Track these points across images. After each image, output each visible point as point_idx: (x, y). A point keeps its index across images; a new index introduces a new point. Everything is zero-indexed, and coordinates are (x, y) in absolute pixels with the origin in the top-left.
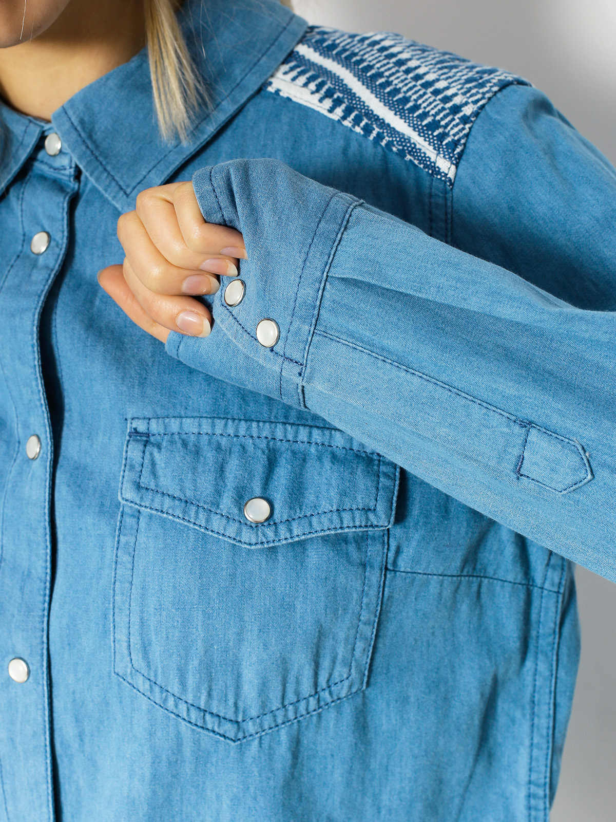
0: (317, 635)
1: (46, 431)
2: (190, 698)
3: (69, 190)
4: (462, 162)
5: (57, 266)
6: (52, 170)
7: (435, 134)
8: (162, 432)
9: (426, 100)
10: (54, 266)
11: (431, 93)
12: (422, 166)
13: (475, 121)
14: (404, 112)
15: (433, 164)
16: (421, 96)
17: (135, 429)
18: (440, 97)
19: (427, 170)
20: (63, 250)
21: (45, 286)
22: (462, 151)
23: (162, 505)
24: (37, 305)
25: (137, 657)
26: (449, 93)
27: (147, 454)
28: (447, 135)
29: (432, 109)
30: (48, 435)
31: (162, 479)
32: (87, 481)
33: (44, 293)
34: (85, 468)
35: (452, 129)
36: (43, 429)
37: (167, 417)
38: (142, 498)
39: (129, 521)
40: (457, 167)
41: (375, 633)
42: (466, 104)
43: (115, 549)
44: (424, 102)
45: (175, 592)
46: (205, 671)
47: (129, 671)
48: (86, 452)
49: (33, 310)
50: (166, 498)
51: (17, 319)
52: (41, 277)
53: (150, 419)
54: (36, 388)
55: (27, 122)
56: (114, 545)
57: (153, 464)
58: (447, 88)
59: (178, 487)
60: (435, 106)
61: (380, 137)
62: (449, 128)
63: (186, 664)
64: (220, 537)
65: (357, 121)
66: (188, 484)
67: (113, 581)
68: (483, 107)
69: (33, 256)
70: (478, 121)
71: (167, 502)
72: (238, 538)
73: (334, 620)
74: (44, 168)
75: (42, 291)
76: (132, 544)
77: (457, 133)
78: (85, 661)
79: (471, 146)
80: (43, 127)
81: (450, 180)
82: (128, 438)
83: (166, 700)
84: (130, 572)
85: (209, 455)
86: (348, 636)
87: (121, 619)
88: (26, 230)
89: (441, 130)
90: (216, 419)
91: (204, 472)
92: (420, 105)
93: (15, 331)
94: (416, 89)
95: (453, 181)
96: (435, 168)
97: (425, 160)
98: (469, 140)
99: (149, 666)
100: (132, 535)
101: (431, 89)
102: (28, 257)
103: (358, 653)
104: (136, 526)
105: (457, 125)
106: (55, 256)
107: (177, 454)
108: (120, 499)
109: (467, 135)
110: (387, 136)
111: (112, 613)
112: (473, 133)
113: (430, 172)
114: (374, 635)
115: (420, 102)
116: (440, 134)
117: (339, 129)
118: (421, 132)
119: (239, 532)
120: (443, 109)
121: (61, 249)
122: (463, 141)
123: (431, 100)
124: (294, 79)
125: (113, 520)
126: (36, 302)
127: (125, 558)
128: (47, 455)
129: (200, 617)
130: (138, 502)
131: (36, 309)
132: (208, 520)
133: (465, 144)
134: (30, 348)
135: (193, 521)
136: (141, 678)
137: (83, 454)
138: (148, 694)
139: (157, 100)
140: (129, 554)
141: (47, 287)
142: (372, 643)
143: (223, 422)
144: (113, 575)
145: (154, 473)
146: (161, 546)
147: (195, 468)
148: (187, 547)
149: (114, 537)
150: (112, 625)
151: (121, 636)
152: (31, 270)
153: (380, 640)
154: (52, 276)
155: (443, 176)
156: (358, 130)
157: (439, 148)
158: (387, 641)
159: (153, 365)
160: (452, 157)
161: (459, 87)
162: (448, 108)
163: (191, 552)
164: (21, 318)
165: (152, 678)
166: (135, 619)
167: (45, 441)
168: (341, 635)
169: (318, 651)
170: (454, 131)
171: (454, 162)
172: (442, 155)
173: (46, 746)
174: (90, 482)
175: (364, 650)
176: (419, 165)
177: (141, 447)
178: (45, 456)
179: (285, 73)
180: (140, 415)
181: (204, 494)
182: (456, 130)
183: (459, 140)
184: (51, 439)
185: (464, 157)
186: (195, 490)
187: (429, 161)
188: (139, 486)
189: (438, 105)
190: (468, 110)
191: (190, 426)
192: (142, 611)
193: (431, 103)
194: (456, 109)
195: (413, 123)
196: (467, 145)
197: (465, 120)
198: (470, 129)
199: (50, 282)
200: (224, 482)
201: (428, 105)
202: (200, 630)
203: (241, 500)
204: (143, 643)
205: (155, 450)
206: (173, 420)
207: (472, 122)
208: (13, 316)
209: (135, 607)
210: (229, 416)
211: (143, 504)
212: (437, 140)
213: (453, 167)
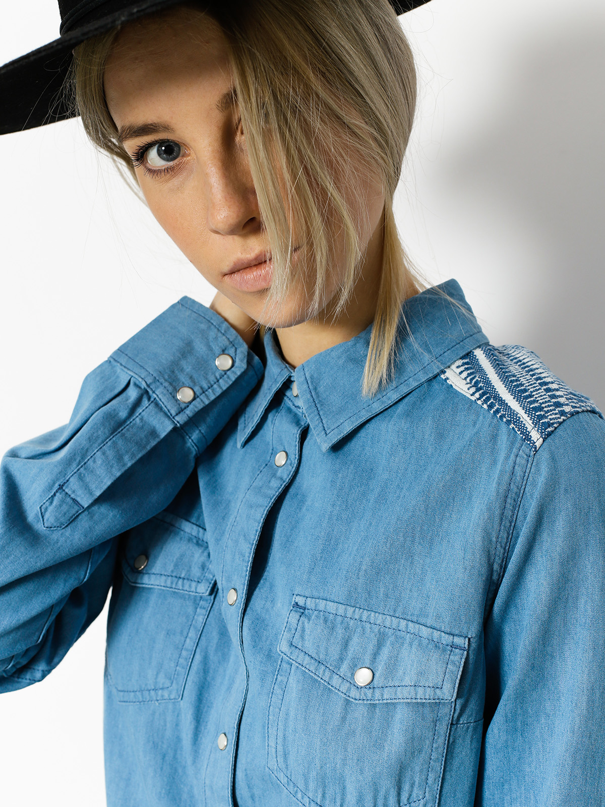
0: (398, 769)
1: (244, 588)
2: (311, 795)
3: (303, 424)
4: (549, 440)
5: (288, 480)
6: (294, 407)
7: (537, 414)
8: (313, 608)
9: (539, 393)
10: (286, 479)
11: (544, 389)
12: (519, 433)
13: (569, 417)
14: (521, 398)
15: (527, 433)
16: (537, 390)
17: (297, 603)
18: (549, 394)
19: (522, 436)
20: (294, 468)
21: (276, 492)
22: (552, 432)
23: (303, 661)
24: (268, 504)
25: (281, 760)
26: (558, 393)
27: (300, 622)
28: (546, 417)
29: (541, 399)
30: (245, 592)
31: (306, 642)
32: (262, 630)
33: (275, 497)
34: (263, 621)
35: (551, 415)
36: (242, 587)
37: (318, 599)
38: (291, 653)
39: (285, 665)
40: (544, 441)
41: (443, 768)
42: (567, 405)
43: (273, 684)
44: (537, 394)
45: (305, 722)
46: (320, 780)
47: (275, 768)
48: (267, 610)
49: (264, 507)
50: (307, 656)
51: (253, 510)
52: (275, 485)
53: (307, 597)
54: (247, 558)
55: (284, 366)
56: (273, 681)
57: (303, 630)
58: (557, 390)
59: (316, 651)
60: (544, 398)
61: (497, 411)
62: (549, 414)
63: (308, 773)
64: (336, 691)
65: (485, 401)
66: (322, 650)
67: (269, 705)
68: (578, 413)
69: (275, 467)
70: (571, 420)
71: (307, 658)
72: (348, 694)
73: (411, 759)
74: (290, 404)
75: (274, 496)
76: (285, 683)
77: (554, 419)
78: (253, 752)
79: (559, 432)
80: (292, 373)
81: (536, 448)
82: (292, 608)
83: (296, 792)
84: (280, 702)
85: (340, 631)
86: (422, 769)
87: (272, 731)
88: (274, 446)
89: (542, 413)
90: (348, 607)
91: (334, 643)
92: (533, 395)
93: (249, 517)
94: (535, 385)
95: (537, 449)
96: (528, 436)
97: (523, 429)
98: (560, 427)
99: (287, 768)
100: (286, 676)
101: (545, 387)
102: (271, 467)
103: (430, 781)
104: (289, 671)
105: (556, 414)
106: (288, 472)
107: (319, 627)
108: (278, 650)
109: (560, 423)
110: (503, 411)
111: (267, 727)
112: (565, 424)
113: (524, 437)
114: (442, 770)
115: (534, 393)
116: (541, 415)
117: (474, 406)
118: (528, 411)
119: (349, 689)
120: (549, 401)
121: (293, 468)
122: (555, 425)
123: (542, 394)
124: (461, 373)
125: (276, 664)
126: (268, 502)
127: (278, 691)
128: (240, 605)
129: (319, 743)
130: (289, 656)
131: (267, 507)
132: (330, 678)
133: (556, 428)
134: (255, 532)
135: (321, 676)
136: (283, 774)
137: (265, 611)
138: (286, 786)
139: (367, 368)
140: (282, 689)
141: (277, 493)
142: (441, 776)
143: (353, 609)
144: (269, 701)
145: (302, 637)
146: (300, 688)
147: (329, 640)
148: (317, 693)
149: (274, 675)
150: (267, 735)
151: (272, 744)
152: (271, 478)
153: (448, 774)
154: (283, 486)
155: (532, 443)
156: (485, 406)
157: (536, 424)
158: (453, 773)
159: (320, 560)
160: (543, 432)
161: (566, 393)
162: (553, 402)
163: (319, 697)
164: (256, 510)
165: (289, 777)
166: (280, 734)
167: (241, 595)
168: (417, 769)
169: (400, 779)
170: (552, 416)
171: (544, 436)
172: (536, 429)
173: (228, 797)
174: (265, 632)
175: (435, 780)
176: (518, 432)
177: (298, 617)
178: (239, 605)
179: (458, 367)
180: (302, 593)
181: (332, 659)
182: (554, 416)
183: (553, 424)
184: (245, 594)
185: (553, 435)
186: (326, 655)
187: (526, 430)
188: (292, 644)
189: (546, 398)
190: (567, 409)
191: (332, 607)
192: (285, 730)
193: (541, 396)
194: (558, 405)
195: (524, 405)
196: (557, 430)
197: (563, 413)
198: (564, 420)
199: (280, 490)
200: (347, 653)
201: (539, 397)
202: (317, 751)
203: (354, 668)
204: (284, 751)
205: (306, 621)
206: (321, 601)
207: (567, 416)
208: (251, 507)
209: (281, 726)
210: (358, 606)
211: (291, 657)
212: (537, 419)
213: (541, 440)
